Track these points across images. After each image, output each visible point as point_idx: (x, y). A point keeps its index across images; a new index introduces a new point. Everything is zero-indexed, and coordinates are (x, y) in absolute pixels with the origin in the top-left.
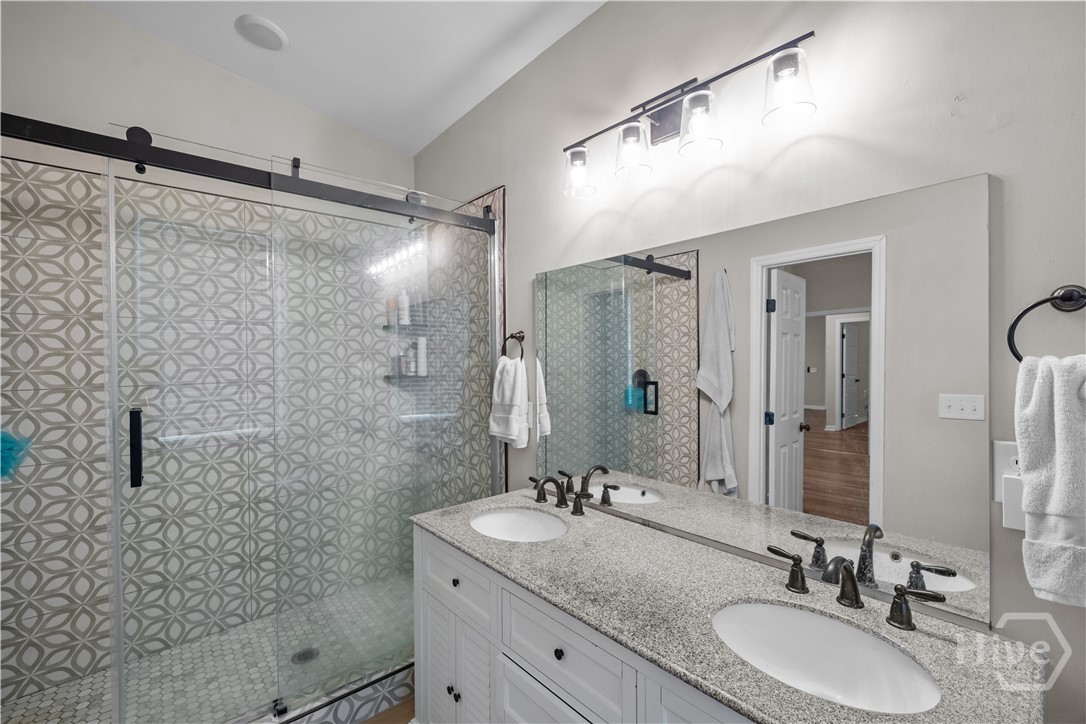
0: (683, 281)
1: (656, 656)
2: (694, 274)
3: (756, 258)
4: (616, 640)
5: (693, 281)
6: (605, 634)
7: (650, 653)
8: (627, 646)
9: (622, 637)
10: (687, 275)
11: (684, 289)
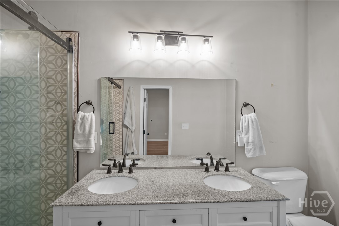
0: (118, 89)
1: (218, 200)
2: (122, 87)
3: (142, 86)
4: (204, 203)
5: (121, 89)
6: (200, 202)
7: (216, 200)
8: (209, 202)
9: (206, 201)
10: (119, 87)
11: (118, 92)
